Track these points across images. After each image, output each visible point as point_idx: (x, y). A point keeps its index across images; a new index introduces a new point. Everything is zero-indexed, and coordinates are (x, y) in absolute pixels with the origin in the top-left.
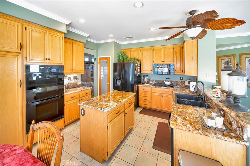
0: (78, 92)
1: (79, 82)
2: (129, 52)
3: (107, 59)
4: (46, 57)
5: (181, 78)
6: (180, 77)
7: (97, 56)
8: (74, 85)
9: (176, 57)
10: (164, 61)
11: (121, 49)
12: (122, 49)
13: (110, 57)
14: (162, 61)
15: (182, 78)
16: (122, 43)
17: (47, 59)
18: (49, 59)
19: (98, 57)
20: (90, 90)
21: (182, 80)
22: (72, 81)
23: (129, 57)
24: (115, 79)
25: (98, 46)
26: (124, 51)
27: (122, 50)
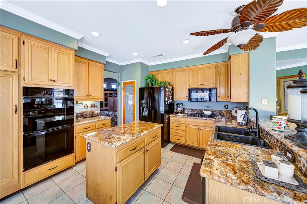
0: (93, 122)
1: (97, 110)
2: (160, 75)
3: (132, 83)
4: (50, 78)
5: (226, 107)
6: (225, 105)
7: (121, 80)
8: (91, 113)
9: (219, 79)
10: (203, 85)
11: (149, 71)
12: (150, 72)
13: (136, 80)
14: (201, 85)
15: (228, 107)
16: (150, 64)
17: (51, 80)
18: (55, 81)
19: (122, 82)
20: (110, 120)
21: (227, 108)
22: (89, 109)
23: (160, 81)
24: (141, 108)
25: (122, 68)
26: (153, 73)
27: (151, 73)
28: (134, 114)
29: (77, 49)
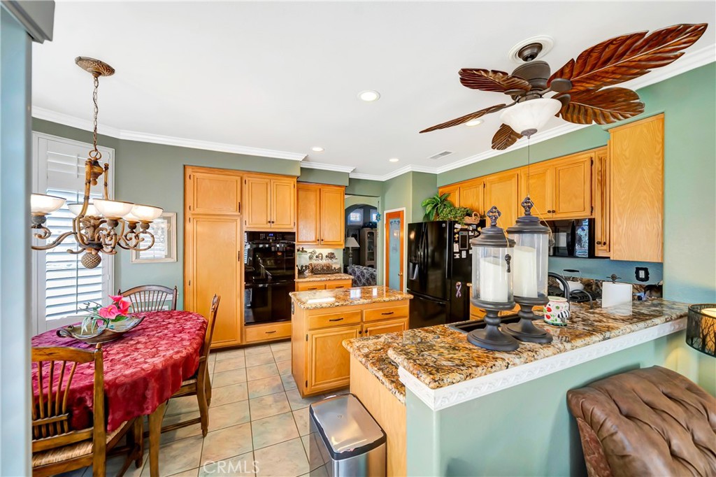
0: (321, 281)
1: (338, 263)
2: (457, 192)
3: (398, 215)
4: (269, 220)
5: (642, 274)
6: (638, 270)
7: (383, 210)
8: (325, 268)
10: (554, 212)
11: (438, 186)
12: (439, 188)
13: (404, 209)
14: (549, 212)
15: (647, 273)
16: (438, 171)
17: (269, 222)
18: (273, 222)
19: (385, 212)
20: (351, 282)
21: (647, 278)
22: (324, 262)
23: (457, 206)
24: (411, 264)
26: (446, 190)
27: (440, 190)
28: (402, 276)
29: (298, 173)
